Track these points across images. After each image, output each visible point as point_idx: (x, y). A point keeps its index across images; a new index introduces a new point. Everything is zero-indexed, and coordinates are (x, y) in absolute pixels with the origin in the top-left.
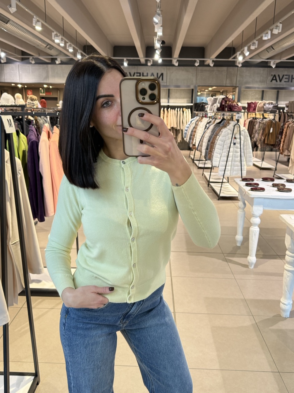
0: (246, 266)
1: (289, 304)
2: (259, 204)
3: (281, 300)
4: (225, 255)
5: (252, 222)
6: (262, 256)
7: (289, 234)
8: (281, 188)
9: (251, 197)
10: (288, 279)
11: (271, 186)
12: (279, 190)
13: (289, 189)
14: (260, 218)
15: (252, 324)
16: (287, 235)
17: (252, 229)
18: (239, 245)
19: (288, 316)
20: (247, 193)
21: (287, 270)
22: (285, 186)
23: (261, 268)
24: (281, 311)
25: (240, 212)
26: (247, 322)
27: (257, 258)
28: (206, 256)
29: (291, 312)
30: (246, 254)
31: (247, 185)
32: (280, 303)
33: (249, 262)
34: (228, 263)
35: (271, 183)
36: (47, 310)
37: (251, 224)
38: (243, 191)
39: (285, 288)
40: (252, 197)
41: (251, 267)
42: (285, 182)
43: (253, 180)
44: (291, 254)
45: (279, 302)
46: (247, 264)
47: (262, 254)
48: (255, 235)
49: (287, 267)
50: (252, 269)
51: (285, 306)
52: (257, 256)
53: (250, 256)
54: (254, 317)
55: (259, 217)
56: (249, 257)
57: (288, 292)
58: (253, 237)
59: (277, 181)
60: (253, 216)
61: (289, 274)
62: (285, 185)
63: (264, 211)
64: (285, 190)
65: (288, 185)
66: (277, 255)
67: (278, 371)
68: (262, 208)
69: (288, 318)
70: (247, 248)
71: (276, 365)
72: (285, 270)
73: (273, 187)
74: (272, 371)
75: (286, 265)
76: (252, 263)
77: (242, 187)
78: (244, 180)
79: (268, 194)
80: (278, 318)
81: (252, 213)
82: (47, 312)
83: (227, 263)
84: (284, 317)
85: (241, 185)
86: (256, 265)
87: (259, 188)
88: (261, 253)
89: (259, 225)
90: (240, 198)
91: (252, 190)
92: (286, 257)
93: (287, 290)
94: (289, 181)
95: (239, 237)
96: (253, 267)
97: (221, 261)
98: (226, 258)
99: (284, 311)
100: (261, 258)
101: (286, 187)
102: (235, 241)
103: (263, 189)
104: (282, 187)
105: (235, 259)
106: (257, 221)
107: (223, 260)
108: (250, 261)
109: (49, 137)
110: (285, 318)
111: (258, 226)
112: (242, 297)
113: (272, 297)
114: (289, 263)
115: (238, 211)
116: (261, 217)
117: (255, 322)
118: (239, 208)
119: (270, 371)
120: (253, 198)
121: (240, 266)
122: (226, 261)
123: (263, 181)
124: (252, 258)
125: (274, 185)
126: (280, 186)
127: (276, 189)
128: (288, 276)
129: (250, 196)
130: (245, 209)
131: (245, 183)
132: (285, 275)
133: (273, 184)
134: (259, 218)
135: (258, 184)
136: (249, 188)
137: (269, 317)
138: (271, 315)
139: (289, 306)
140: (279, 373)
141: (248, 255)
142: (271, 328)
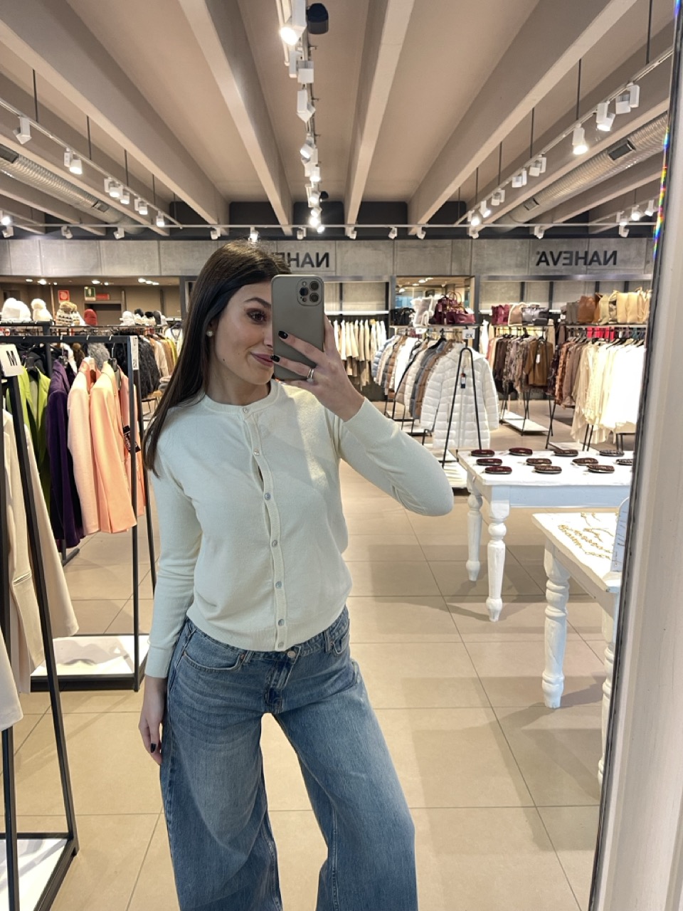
0: (485, 618)
1: (557, 681)
2: (502, 498)
3: (546, 675)
4: (446, 598)
5: (490, 532)
6: (515, 598)
7: (550, 550)
8: (542, 467)
9: (485, 486)
10: (553, 633)
11: (524, 464)
12: (538, 471)
13: (556, 467)
14: (505, 525)
15: (490, 723)
16: (546, 553)
17: (492, 546)
18: (472, 578)
19: (559, 705)
20: (478, 478)
21: (551, 618)
22: (551, 463)
23: (513, 619)
24: (545, 696)
25: (472, 516)
26: (481, 719)
27: (503, 602)
28: (409, 602)
29: (563, 698)
30: (484, 596)
31: (480, 463)
32: (542, 682)
33: (489, 610)
34: (453, 614)
35: (524, 459)
36: (96, 715)
37: (490, 537)
38: (473, 474)
39: (549, 652)
40: (487, 484)
41: (494, 618)
42: (552, 455)
43: (491, 453)
44: (555, 586)
45: (541, 678)
46: (485, 612)
47: (517, 593)
48: (497, 556)
49: (550, 610)
50: (496, 622)
51: (551, 685)
52: (504, 597)
53: (492, 597)
54: (494, 709)
55: (503, 522)
56: (489, 600)
57: (554, 658)
58: (494, 560)
59: (535, 455)
60: (493, 520)
61: (554, 624)
62: (549, 460)
63: (511, 509)
64: (549, 470)
65: (557, 461)
67: (533, 805)
68: (508, 506)
69: (556, 709)
70: (486, 584)
71: (531, 795)
72: (547, 619)
73: (528, 465)
74: (524, 806)
75: (549, 607)
76: (495, 612)
77: (471, 466)
78: (474, 453)
79: (516, 480)
80: (540, 709)
81: (490, 515)
82: (95, 720)
83: (448, 613)
84: (551, 706)
85: (469, 463)
86: (503, 615)
87: (501, 467)
88: (514, 592)
89: (505, 537)
90: (470, 489)
91: (488, 471)
92: (548, 591)
93: (551, 655)
94: (559, 453)
95: (473, 564)
96: (497, 618)
97: (437, 610)
98: (448, 604)
99: (549, 694)
100: (514, 601)
101: (553, 465)
102: (466, 572)
103: (508, 470)
104: (545, 465)
105: (465, 606)
106: (500, 529)
107: (441, 609)
108: (491, 607)
110: (553, 710)
111: (503, 540)
112: (475, 676)
113: (529, 672)
114: (554, 604)
115: (469, 514)
116: (506, 522)
117: (496, 720)
118: (471, 507)
119: (520, 805)
120: (490, 487)
121: (474, 619)
122: (448, 609)
123: (510, 454)
124: (496, 602)
125: (530, 462)
126: (541, 463)
127: (532, 468)
128: (553, 628)
129: (484, 483)
130: (480, 510)
131: (475, 459)
133: (528, 461)
134: (503, 524)
135: (500, 461)
136: (483, 468)
137: (522, 709)
138: (526, 705)
139: (558, 685)
140: (535, 808)
141: (488, 596)
142: (526, 728)
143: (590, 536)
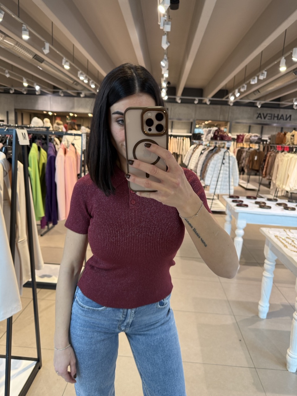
1: (266, 306)
2: (243, 218)
3: (260, 303)
5: (236, 233)
7: (268, 245)
8: (262, 206)
11: (253, 203)
13: (269, 206)
15: (233, 324)
16: (266, 246)
17: (237, 239)
19: (265, 318)
20: (233, 209)
21: (266, 277)
24: (259, 312)
25: (227, 225)
26: (229, 321)
31: (233, 201)
35: (254, 201)
37: (236, 235)
38: (230, 206)
39: (263, 293)
42: (266, 200)
43: (238, 197)
44: (269, 263)
45: (257, 304)
49: (266, 274)
51: (263, 308)
54: (235, 316)
57: (265, 296)
59: (259, 200)
60: (238, 228)
61: (268, 280)
62: (265, 203)
63: (247, 224)
64: (266, 207)
65: (268, 203)
66: (258, 263)
67: (254, 367)
68: (246, 222)
71: (252, 361)
72: (264, 277)
74: (249, 367)
75: (265, 272)
77: (229, 203)
78: (231, 197)
79: (250, 210)
80: (256, 317)
81: (236, 225)
85: (228, 201)
87: (243, 204)
88: (244, 261)
89: (243, 236)
90: (227, 212)
91: (237, 205)
92: (265, 265)
94: (269, 200)
99: (261, 312)
100: (243, 265)
101: (267, 205)
103: (247, 206)
104: (263, 204)
106: (240, 232)
109: (65, 153)
110: (263, 319)
112: (226, 299)
113: (251, 300)
114: (268, 271)
116: (244, 230)
117: (235, 322)
119: (247, 366)
120: (238, 213)
123: (247, 198)
125: (257, 203)
126: (261, 204)
127: (258, 206)
129: (236, 211)
131: (231, 199)
132: (263, 280)
134: (242, 230)
135: (242, 202)
136: (235, 204)
138: (250, 315)
139: (266, 308)
140: (255, 369)
142: (250, 327)
143: (290, 242)
